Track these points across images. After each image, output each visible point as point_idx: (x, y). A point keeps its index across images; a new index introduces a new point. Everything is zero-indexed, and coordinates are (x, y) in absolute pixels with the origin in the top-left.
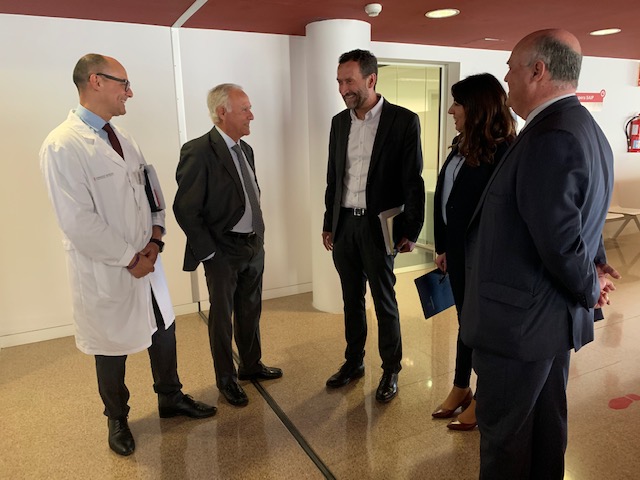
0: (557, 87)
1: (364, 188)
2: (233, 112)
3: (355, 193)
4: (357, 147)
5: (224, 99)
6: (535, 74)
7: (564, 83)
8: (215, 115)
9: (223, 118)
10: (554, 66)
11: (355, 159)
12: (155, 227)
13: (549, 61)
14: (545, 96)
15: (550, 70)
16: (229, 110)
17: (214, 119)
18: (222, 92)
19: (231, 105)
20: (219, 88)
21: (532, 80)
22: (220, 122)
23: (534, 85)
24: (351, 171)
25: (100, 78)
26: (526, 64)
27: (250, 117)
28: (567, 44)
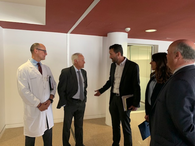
0: (185, 62)
1: (119, 87)
2: (79, 61)
3: (116, 89)
4: (117, 74)
5: (76, 57)
6: (177, 56)
7: (188, 60)
8: (73, 62)
9: (76, 63)
10: (184, 54)
11: (117, 78)
12: (51, 95)
13: (182, 52)
14: (181, 64)
15: (183, 55)
16: (78, 61)
17: (73, 63)
18: (76, 55)
19: (78, 59)
20: (75, 54)
21: (175, 58)
22: (75, 64)
23: (176, 60)
24: (115, 81)
25: (37, 50)
26: (173, 52)
27: (84, 63)
28: (189, 46)
